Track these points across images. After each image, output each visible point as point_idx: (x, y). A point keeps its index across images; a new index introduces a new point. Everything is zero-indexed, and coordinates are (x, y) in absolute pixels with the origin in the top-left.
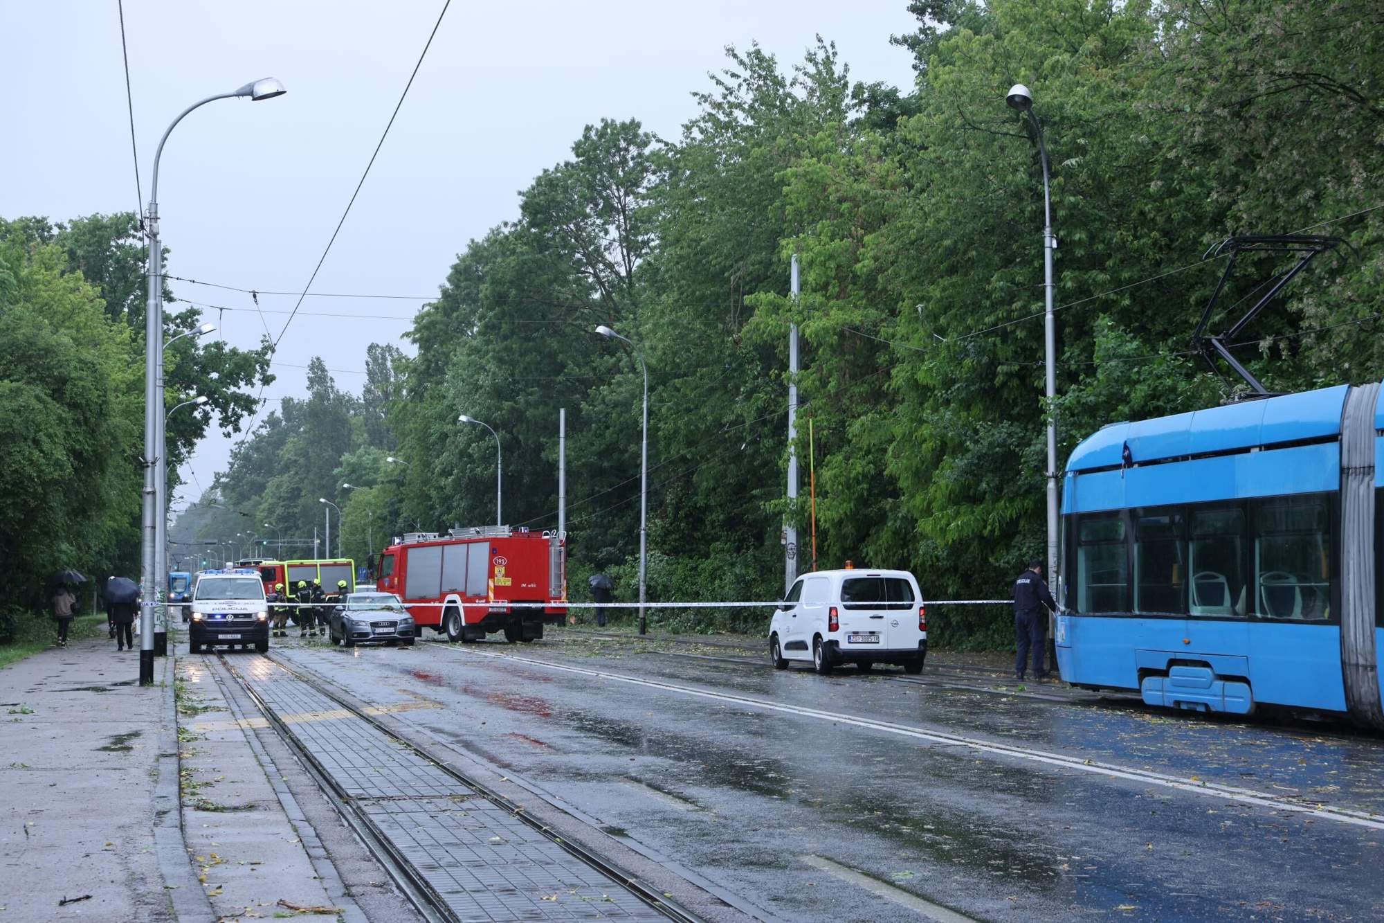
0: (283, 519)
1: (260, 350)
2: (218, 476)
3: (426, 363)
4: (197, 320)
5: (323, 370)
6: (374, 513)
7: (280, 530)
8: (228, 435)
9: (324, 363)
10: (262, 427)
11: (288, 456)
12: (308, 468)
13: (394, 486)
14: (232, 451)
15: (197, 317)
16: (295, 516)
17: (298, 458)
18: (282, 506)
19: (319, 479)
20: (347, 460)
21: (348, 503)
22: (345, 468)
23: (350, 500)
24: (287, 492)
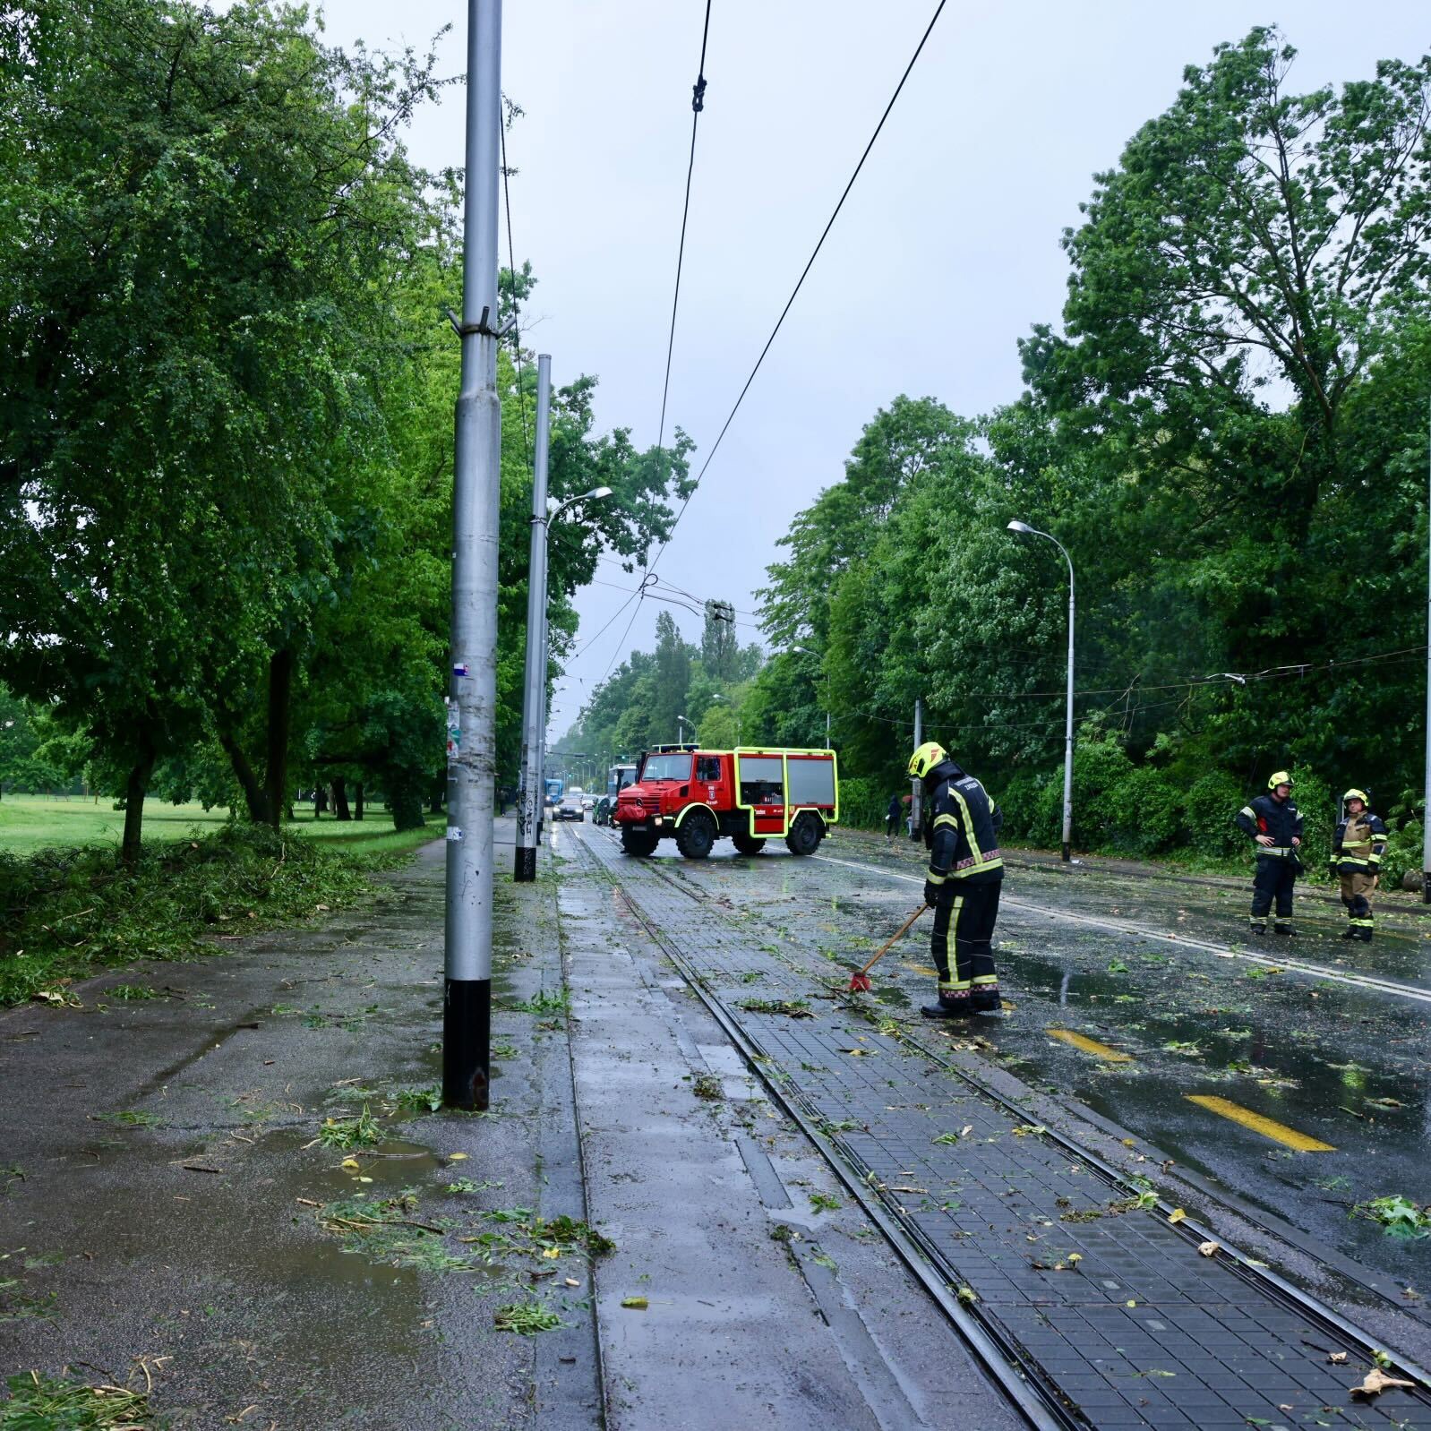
1: (674, 448)
2: (582, 710)
5: (670, 622)
9: (670, 616)
10: (616, 673)
11: (637, 692)
12: (655, 702)
13: (768, 693)
15: (591, 390)
16: (644, 739)
17: (646, 693)
18: (633, 731)
19: (665, 708)
20: (696, 687)
21: (703, 720)
22: (694, 693)
23: (705, 718)
24: (637, 720)
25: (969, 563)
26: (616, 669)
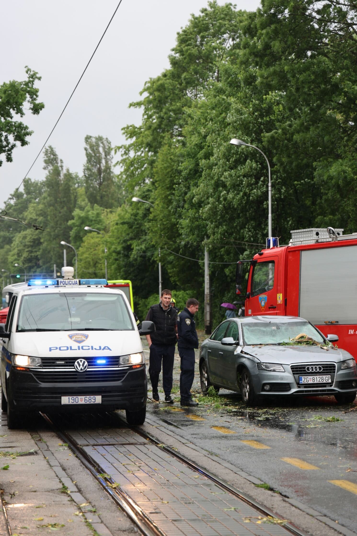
0: (29, 260)
5: (55, 155)
6: (109, 249)
7: (26, 268)
9: (54, 150)
10: (10, 199)
11: (30, 216)
13: (126, 226)
16: (37, 258)
17: (37, 217)
18: (27, 252)
19: (54, 231)
20: (78, 215)
21: (82, 244)
22: (77, 220)
23: (84, 243)
24: (30, 242)
25: (224, 155)
26: (11, 195)
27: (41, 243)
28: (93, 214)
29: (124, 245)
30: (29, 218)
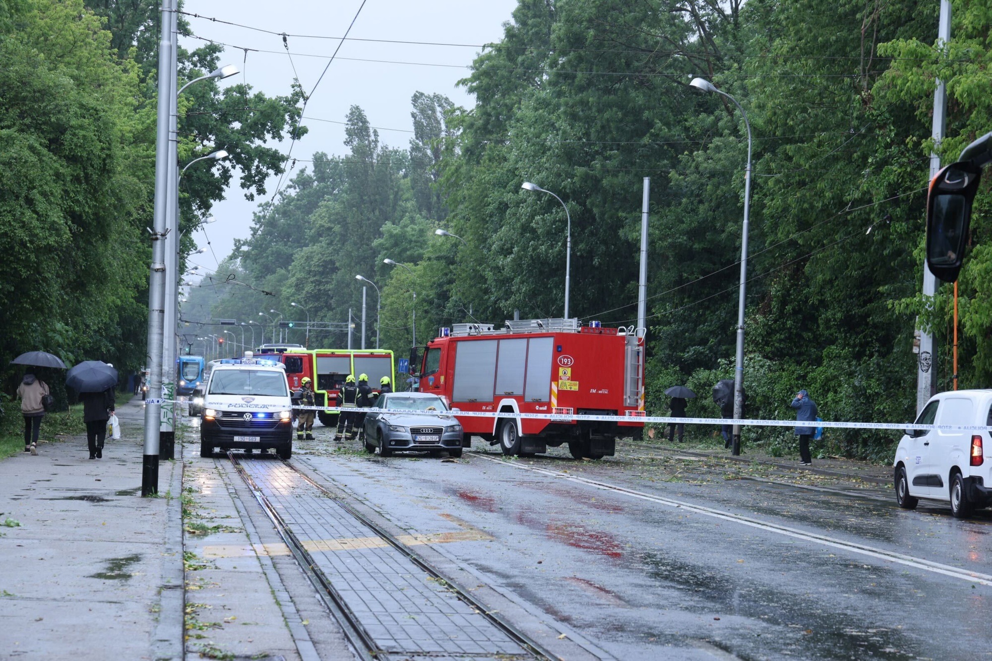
0: (316, 297)
1: (290, 96)
2: (238, 243)
3: (485, 117)
4: (217, 58)
5: (365, 122)
6: (418, 294)
7: (309, 311)
8: (251, 198)
9: (365, 113)
10: (290, 187)
11: (320, 222)
12: (344, 239)
13: (443, 263)
14: (255, 214)
15: (217, 54)
16: (326, 293)
17: (332, 225)
18: (312, 282)
19: (358, 250)
20: (389, 231)
21: (388, 281)
22: (386, 240)
23: (392, 278)
24: (318, 266)
26: (291, 180)
27: (335, 270)
28: (413, 229)
29: (438, 291)
30: (318, 225)
